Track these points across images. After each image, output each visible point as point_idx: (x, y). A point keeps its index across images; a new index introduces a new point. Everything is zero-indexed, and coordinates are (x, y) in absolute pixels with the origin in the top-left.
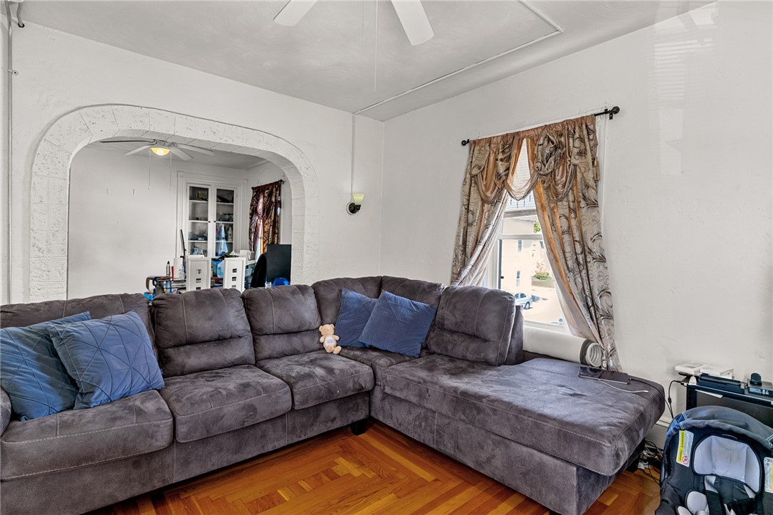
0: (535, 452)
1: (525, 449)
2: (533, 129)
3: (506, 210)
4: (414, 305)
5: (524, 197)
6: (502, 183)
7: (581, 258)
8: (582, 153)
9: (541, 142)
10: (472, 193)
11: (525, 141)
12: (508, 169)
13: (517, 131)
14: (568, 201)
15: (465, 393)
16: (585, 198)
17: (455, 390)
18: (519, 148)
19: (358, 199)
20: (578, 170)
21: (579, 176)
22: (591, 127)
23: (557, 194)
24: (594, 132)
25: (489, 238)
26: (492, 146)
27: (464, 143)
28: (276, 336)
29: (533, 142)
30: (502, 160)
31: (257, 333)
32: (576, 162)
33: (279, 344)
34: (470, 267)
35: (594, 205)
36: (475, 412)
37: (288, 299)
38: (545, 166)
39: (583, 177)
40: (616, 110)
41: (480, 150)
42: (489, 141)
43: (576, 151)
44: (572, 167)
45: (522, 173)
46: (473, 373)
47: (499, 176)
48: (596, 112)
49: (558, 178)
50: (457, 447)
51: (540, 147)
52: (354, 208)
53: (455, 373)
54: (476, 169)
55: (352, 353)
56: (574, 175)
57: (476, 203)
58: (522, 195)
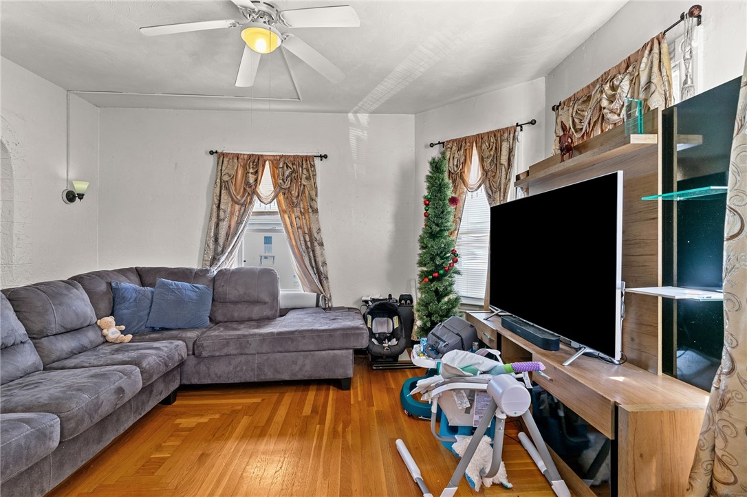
0: (330, 351)
1: (324, 352)
2: (274, 156)
3: (254, 210)
4: (195, 287)
5: (270, 203)
6: (251, 190)
7: (309, 244)
8: (308, 178)
9: (281, 166)
10: (222, 195)
11: (267, 162)
12: (256, 180)
13: (261, 154)
14: (300, 208)
15: (280, 334)
16: (311, 207)
17: (272, 334)
18: (264, 166)
19: (80, 187)
20: (306, 189)
21: (307, 193)
22: (312, 163)
23: (293, 203)
24: (314, 166)
25: (242, 231)
26: (240, 160)
27: (212, 153)
28: (59, 337)
29: (275, 165)
30: (252, 173)
31: (35, 336)
32: (305, 184)
33: (65, 344)
34: (227, 254)
35: (316, 211)
36: (290, 342)
37: (66, 295)
38: (285, 183)
39: (309, 193)
40: (326, 157)
41: (228, 161)
42: (238, 156)
43: (304, 176)
44: (302, 186)
45: (266, 185)
46: (264, 325)
47: (247, 183)
48: (316, 155)
49: (293, 192)
50: (276, 371)
51: (280, 169)
52: (71, 197)
53: (258, 327)
54: (226, 176)
55: (147, 337)
56: (304, 192)
57: (227, 204)
58: (269, 200)
